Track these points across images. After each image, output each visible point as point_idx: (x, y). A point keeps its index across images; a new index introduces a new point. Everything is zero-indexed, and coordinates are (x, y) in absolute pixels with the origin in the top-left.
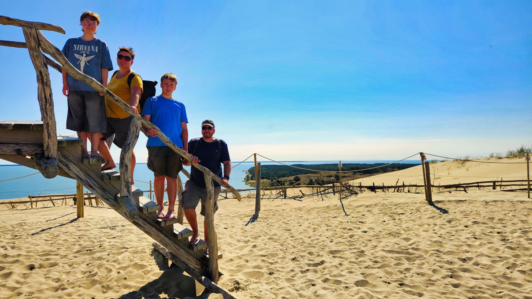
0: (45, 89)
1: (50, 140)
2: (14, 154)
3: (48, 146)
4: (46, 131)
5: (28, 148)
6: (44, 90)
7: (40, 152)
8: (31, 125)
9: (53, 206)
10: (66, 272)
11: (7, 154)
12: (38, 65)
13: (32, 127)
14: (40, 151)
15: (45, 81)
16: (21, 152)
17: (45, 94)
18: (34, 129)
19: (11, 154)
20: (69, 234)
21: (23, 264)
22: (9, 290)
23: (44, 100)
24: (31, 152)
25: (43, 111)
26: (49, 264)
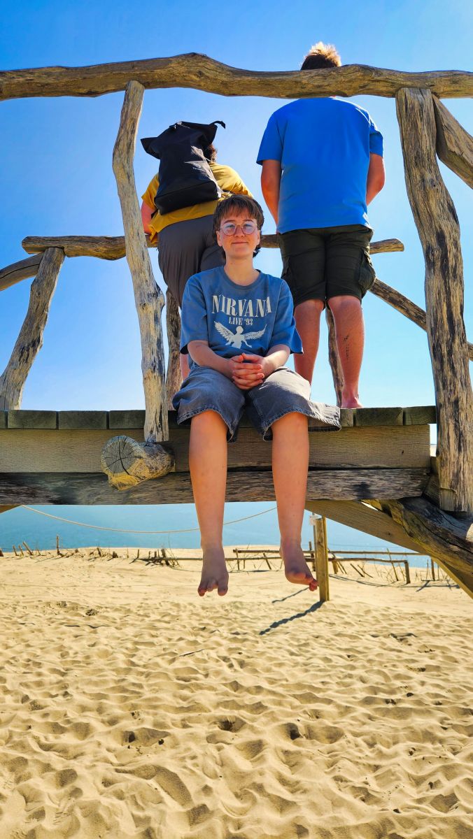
0: (452, 290)
1: (462, 454)
2: (352, 498)
3: (457, 475)
4: (452, 427)
5: (384, 482)
6: (448, 293)
7: (417, 494)
8: (397, 410)
9: (269, 569)
10: (370, 766)
11: (336, 499)
12: (435, 213)
13: (401, 416)
14: (415, 489)
15: (452, 262)
16: (369, 492)
17: (449, 306)
18: (408, 422)
19: (343, 499)
20: (323, 641)
21: (275, 719)
22: (272, 804)
23: (446, 327)
24: (392, 491)
25: (442, 362)
26: (323, 728)
